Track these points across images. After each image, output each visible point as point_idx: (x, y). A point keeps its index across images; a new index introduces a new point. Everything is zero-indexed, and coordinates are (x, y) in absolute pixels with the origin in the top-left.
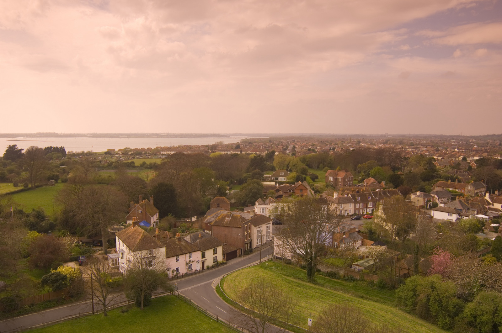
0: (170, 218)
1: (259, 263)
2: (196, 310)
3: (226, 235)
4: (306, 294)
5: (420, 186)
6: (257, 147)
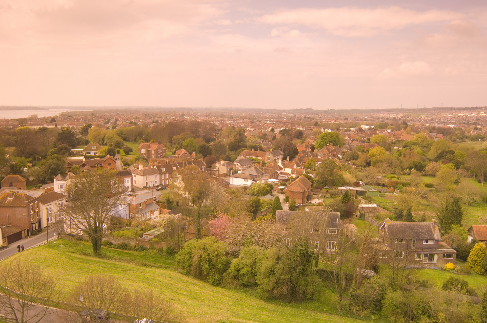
1: (45, 243)
3: (8, 216)
4: (88, 269)
5: (225, 156)
6: (76, 121)
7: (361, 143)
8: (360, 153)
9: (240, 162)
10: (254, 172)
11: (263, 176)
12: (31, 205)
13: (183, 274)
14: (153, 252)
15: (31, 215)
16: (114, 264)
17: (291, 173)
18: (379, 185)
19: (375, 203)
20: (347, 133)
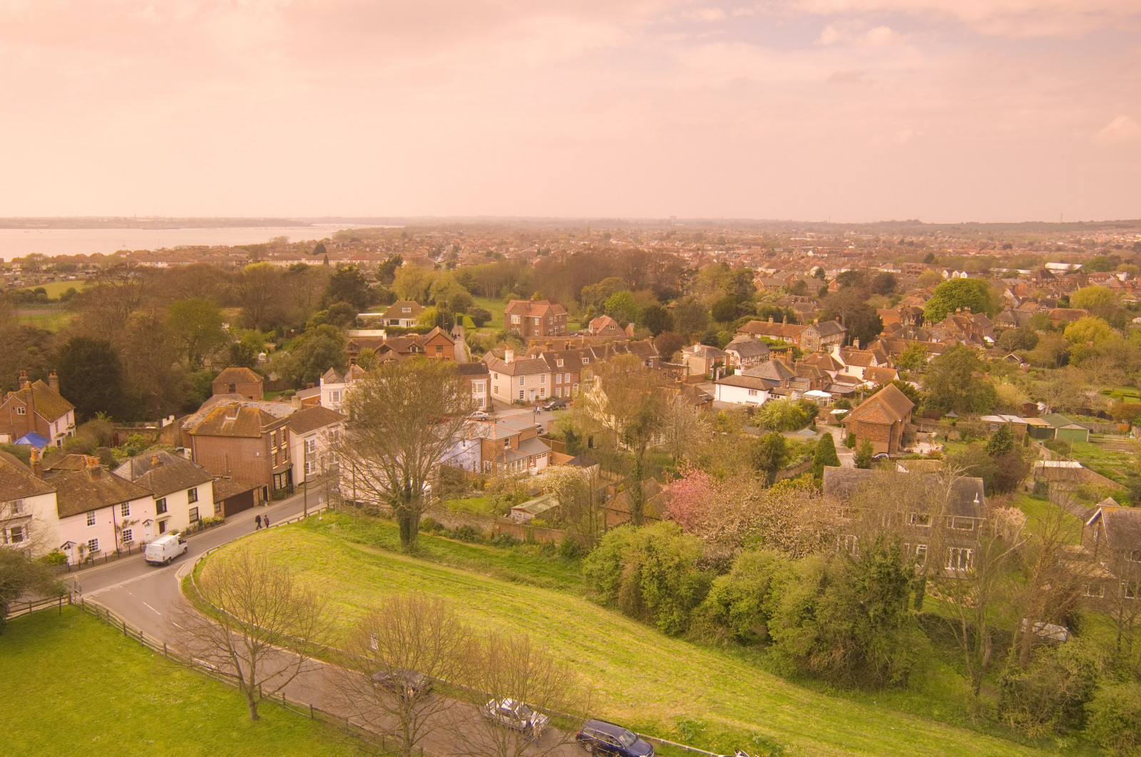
0: (102, 423)
1: (301, 519)
2: (122, 636)
3: (226, 457)
4: (388, 579)
5: (704, 333)
6: (368, 249)
7: (1045, 307)
8: (1040, 333)
9: (739, 347)
10: (772, 374)
11: (794, 384)
12: (272, 433)
13: (598, 603)
14: (531, 550)
15: (271, 455)
16: (446, 572)
17: (864, 378)
18: (1089, 413)
19: (1077, 459)
20: (1007, 281)
